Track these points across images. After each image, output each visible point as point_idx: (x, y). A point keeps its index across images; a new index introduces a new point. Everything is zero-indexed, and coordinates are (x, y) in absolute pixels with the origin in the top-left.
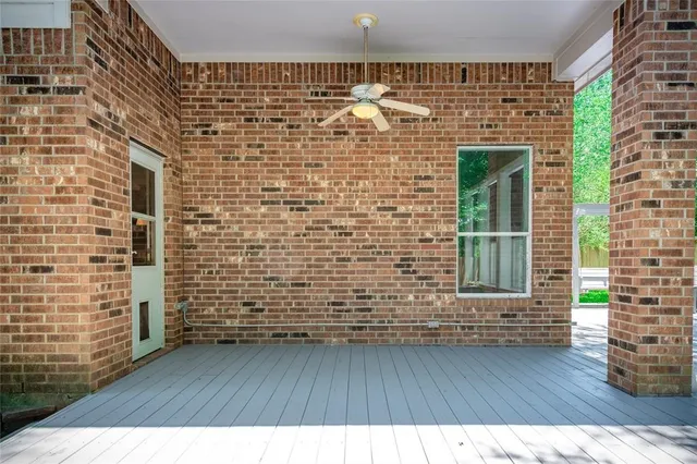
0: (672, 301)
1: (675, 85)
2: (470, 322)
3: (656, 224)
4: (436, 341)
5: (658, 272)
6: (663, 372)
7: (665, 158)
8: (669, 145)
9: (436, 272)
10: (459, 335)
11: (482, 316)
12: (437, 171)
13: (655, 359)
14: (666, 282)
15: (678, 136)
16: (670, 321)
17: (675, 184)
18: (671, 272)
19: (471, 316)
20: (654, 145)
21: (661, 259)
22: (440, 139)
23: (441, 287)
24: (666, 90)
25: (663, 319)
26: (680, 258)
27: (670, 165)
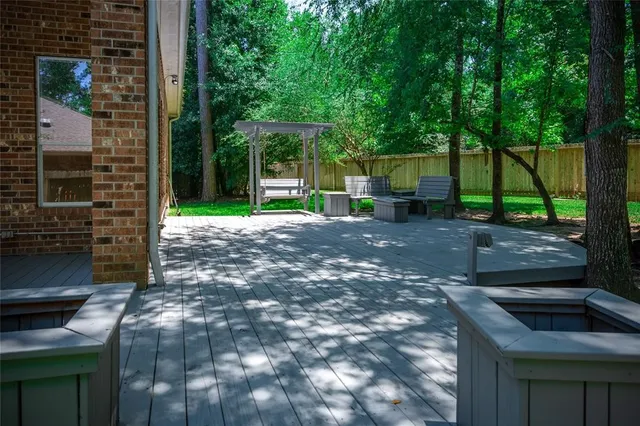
0: (125, 204)
1: (122, 7)
2: (51, 230)
3: (107, 134)
4: (14, 251)
5: (112, 178)
6: (117, 270)
7: (114, 73)
8: (119, 62)
9: (14, 181)
10: (40, 243)
11: (65, 224)
12: (12, 80)
13: (110, 258)
14: (119, 187)
15: (127, 54)
16: (124, 223)
17: (125, 98)
18: (124, 178)
19: (52, 225)
20: (103, 61)
21: (114, 166)
22: (14, 48)
23: (18, 196)
24: (113, 11)
25: (117, 221)
26: (133, 165)
27: (120, 80)
